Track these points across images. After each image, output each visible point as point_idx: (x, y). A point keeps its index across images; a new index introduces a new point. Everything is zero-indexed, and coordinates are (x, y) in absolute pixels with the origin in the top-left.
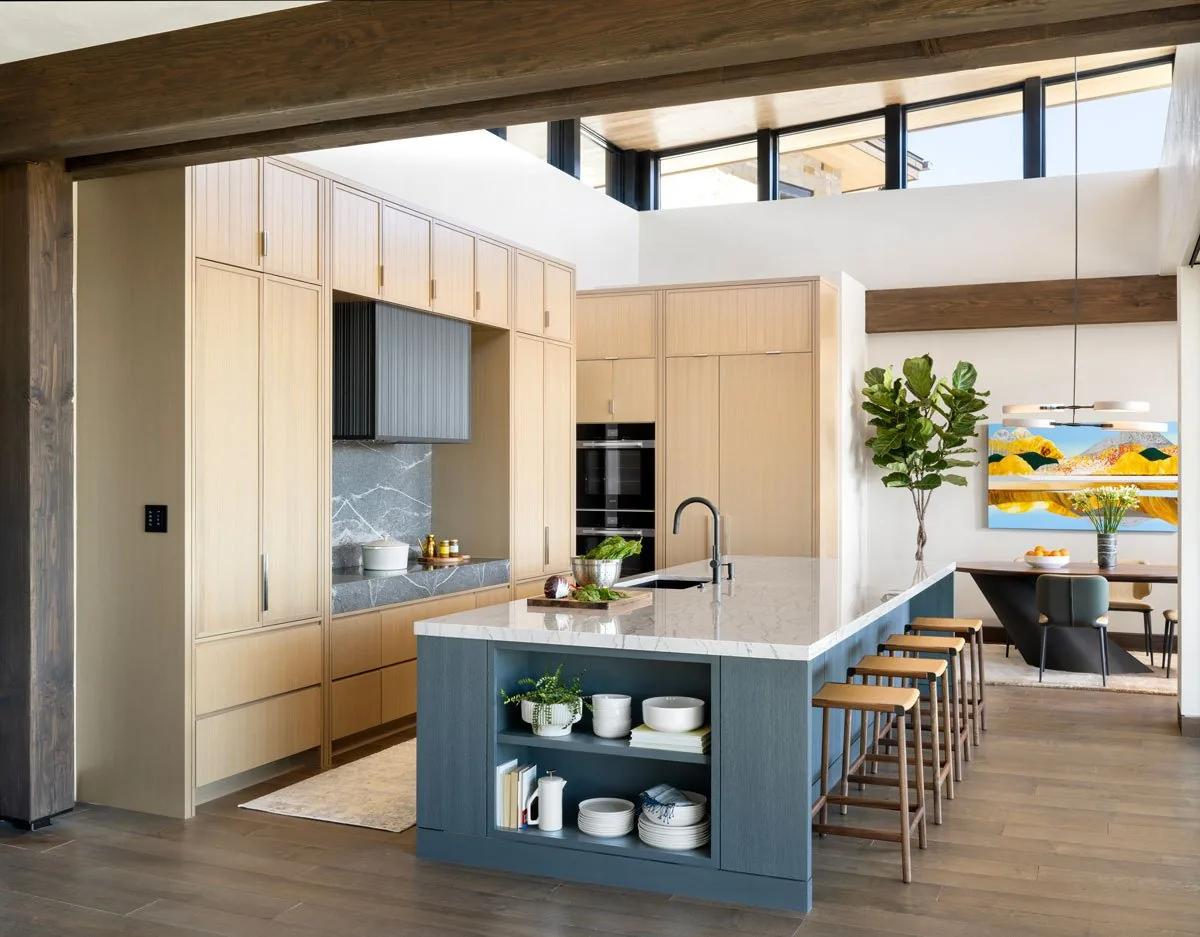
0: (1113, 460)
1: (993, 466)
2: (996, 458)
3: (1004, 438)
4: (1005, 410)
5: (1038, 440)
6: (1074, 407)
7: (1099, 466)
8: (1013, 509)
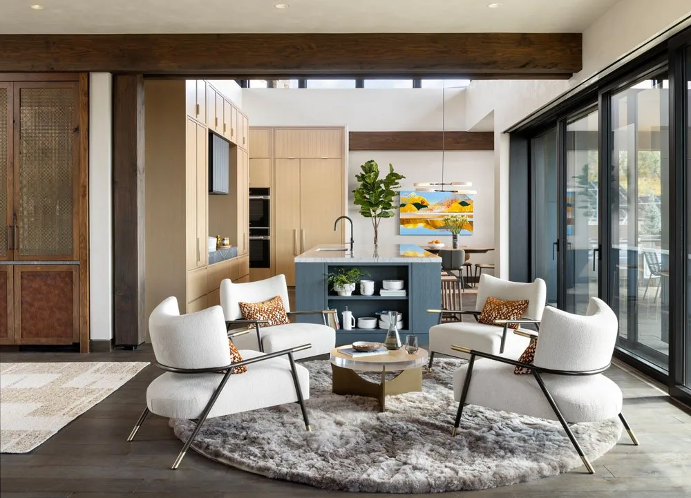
0: (449, 206)
1: (402, 208)
2: (403, 205)
3: (405, 197)
4: (415, 185)
5: (420, 198)
6: (443, 184)
7: (443, 208)
8: (410, 226)
